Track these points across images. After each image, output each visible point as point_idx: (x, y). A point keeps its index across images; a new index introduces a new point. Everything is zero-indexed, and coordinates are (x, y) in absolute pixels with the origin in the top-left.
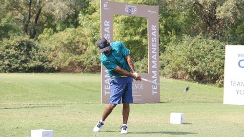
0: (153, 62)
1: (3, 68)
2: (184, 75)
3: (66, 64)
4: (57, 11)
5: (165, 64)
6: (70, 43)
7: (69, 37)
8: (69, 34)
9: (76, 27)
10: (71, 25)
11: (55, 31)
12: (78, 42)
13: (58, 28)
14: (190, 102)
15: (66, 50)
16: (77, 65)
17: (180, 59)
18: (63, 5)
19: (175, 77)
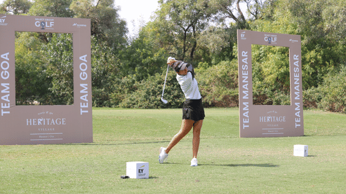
0: (296, 93)
1: (156, 104)
2: (341, 107)
3: (220, 98)
4: (211, 44)
5: (322, 96)
6: (224, 77)
7: (223, 70)
8: (224, 67)
9: (231, 60)
10: (226, 58)
11: (210, 65)
12: (232, 75)
13: (213, 62)
14: (335, 135)
15: (220, 84)
16: (232, 99)
17: (337, 90)
18: (218, 37)
19: (332, 109)
